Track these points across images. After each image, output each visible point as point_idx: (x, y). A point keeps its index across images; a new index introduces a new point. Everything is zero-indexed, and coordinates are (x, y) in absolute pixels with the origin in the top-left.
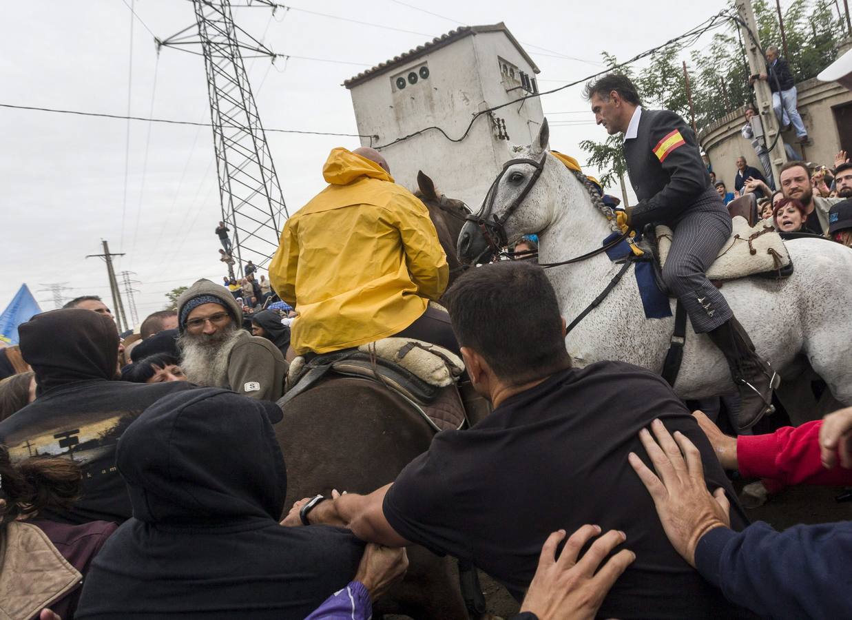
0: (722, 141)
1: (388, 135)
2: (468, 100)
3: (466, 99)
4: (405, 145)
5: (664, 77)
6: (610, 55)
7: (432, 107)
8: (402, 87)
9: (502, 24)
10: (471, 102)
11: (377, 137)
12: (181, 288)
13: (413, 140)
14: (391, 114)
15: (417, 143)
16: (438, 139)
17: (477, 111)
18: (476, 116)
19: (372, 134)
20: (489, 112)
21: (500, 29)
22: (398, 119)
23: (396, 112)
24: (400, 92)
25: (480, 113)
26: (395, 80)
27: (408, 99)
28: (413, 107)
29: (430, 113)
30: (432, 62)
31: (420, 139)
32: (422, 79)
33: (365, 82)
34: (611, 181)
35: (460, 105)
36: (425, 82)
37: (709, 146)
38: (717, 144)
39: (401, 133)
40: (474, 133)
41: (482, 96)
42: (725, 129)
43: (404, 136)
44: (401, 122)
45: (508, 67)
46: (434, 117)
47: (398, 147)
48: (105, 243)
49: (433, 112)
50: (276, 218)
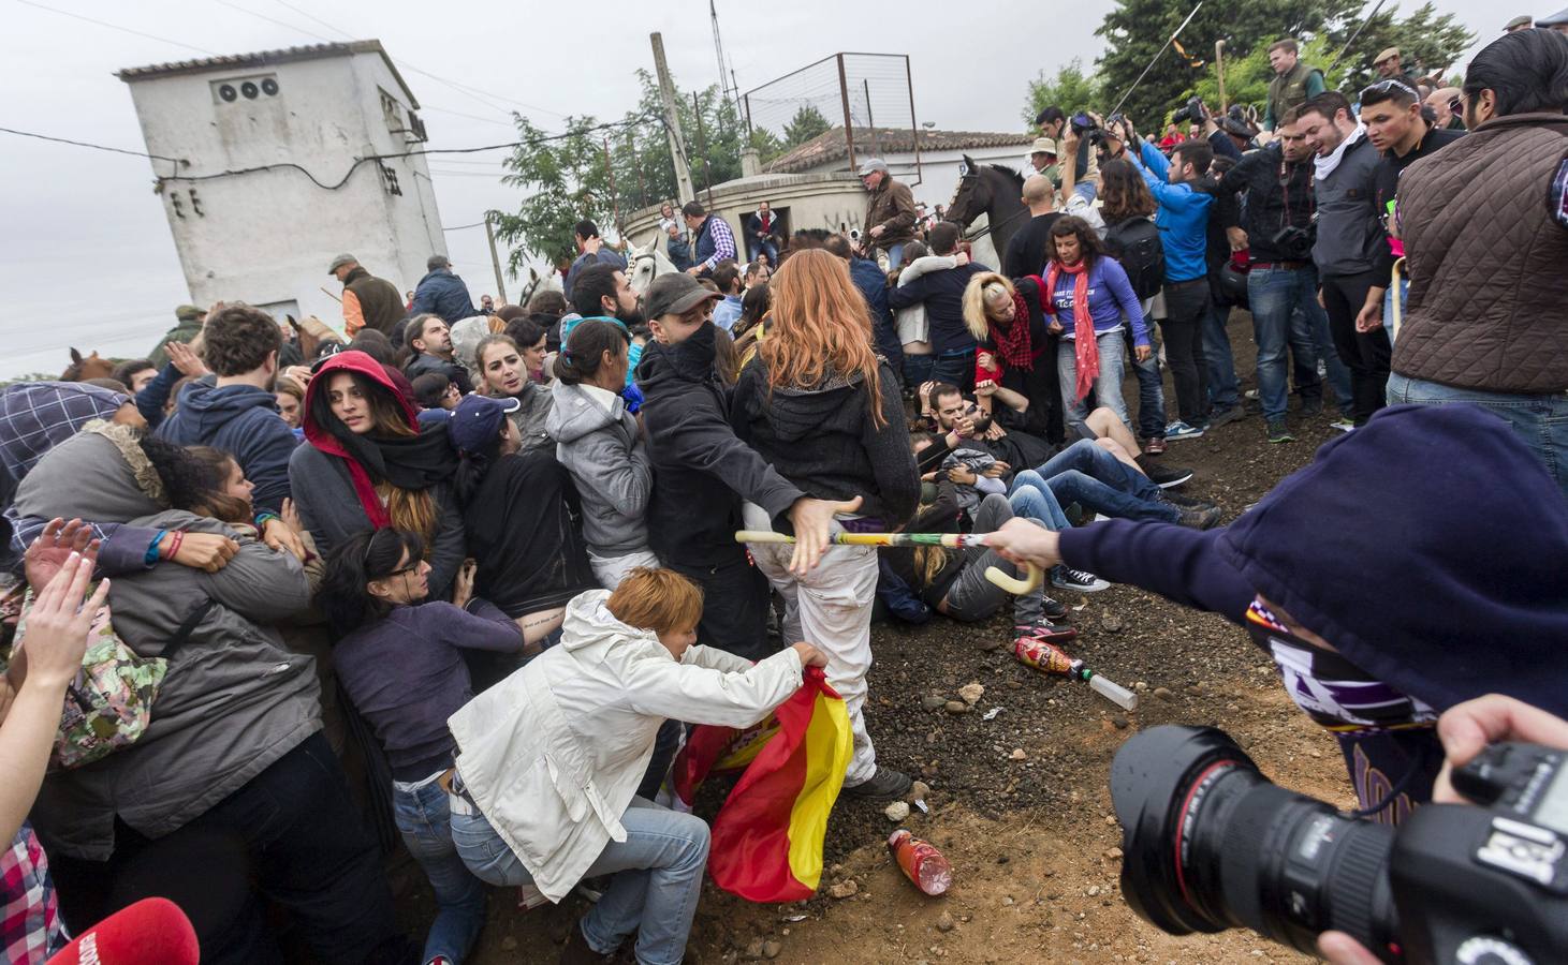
0: (646, 230)
1: (209, 164)
2: (345, 139)
3: (342, 135)
4: (241, 182)
5: (581, 150)
6: (522, 116)
7: (287, 137)
8: (231, 98)
9: (378, 41)
10: (350, 140)
11: (186, 163)
13: (253, 176)
14: (213, 134)
16: (298, 182)
17: (360, 155)
18: (359, 162)
19: (176, 157)
20: (378, 159)
21: (373, 48)
22: (225, 143)
23: (223, 133)
24: (227, 106)
25: (366, 159)
26: (217, 87)
27: (244, 119)
28: (253, 131)
29: (283, 145)
30: (284, 76)
31: (267, 177)
32: (267, 96)
33: (159, 78)
34: (524, 259)
35: (333, 142)
36: (272, 101)
37: (633, 232)
38: (641, 232)
39: (232, 164)
40: (357, 182)
41: (366, 136)
42: (651, 219)
43: (241, 168)
44: (231, 148)
45: (387, 99)
46: (291, 151)
47: (227, 183)
49: (288, 144)
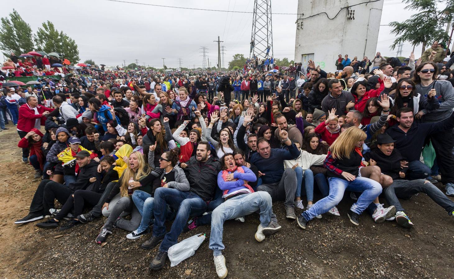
1: (307, 15)
4: (312, 19)
7: (326, 3)
10: (341, 3)
11: (303, 14)
12: (238, 54)
14: (311, 5)
15: (316, 18)
17: (343, 7)
18: (342, 9)
19: (301, 13)
20: (348, 8)
22: (312, 8)
23: (313, 5)
28: (319, 3)
29: (324, 6)
31: (318, 17)
35: (337, 3)
39: (312, 14)
40: (339, 17)
44: (313, 9)
46: (326, 8)
47: (309, 19)
48: (219, 37)
49: (326, 6)
50: (268, 37)
